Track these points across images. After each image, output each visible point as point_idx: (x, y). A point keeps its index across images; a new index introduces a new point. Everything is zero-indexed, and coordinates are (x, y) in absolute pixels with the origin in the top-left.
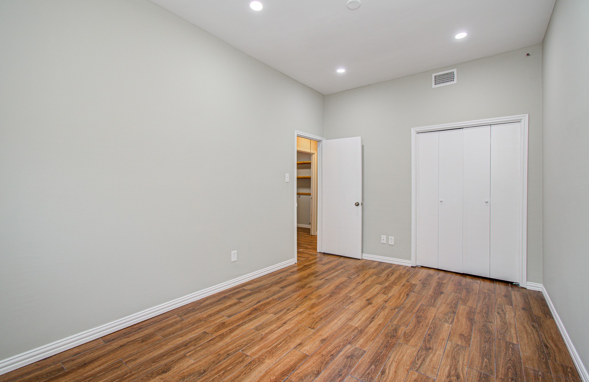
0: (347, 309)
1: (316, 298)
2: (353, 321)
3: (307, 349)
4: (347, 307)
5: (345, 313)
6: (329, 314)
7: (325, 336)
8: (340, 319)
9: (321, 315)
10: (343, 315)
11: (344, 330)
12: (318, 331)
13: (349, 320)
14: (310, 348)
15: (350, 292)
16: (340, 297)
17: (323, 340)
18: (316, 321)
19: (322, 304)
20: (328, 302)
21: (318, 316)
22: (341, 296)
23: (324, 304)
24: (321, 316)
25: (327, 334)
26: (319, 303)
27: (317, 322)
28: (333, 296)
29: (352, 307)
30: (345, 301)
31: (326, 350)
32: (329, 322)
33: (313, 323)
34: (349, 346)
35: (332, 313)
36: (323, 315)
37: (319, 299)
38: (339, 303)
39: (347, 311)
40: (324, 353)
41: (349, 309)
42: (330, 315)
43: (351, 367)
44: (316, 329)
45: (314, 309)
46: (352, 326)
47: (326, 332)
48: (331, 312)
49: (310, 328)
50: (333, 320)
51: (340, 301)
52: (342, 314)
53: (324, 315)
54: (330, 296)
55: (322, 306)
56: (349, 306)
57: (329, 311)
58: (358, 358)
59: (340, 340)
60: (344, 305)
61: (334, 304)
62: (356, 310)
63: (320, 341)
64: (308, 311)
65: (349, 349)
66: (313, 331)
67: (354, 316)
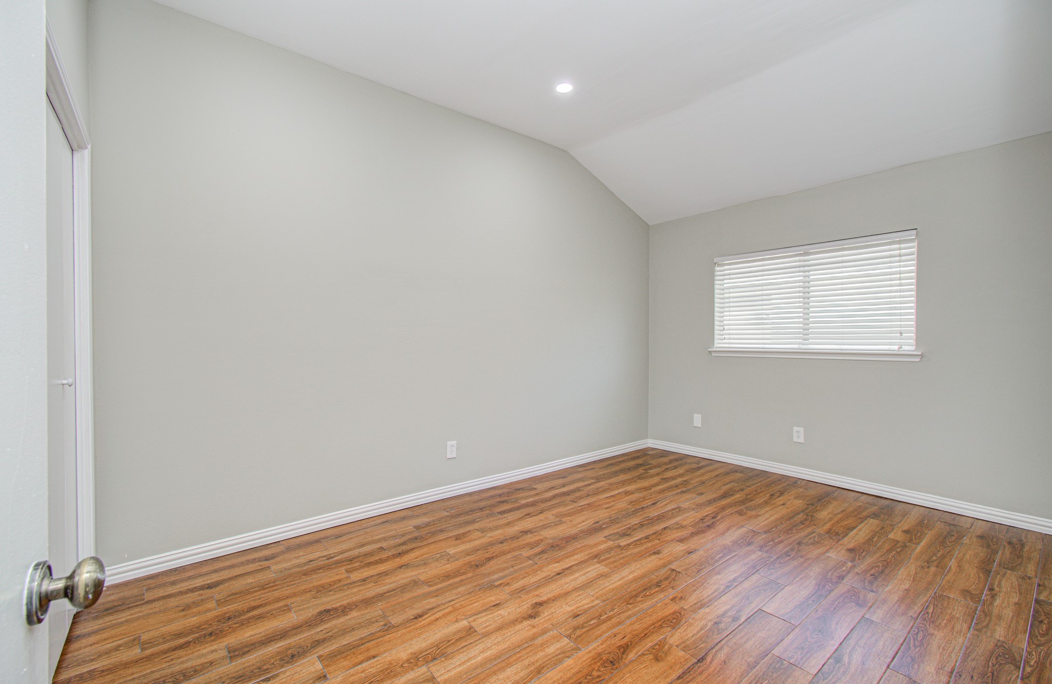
0: (597, 598)
1: (669, 649)
2: (599, 572)
3: (680, 548)
4: (596, 602)
5: (607, 589)
6: (641, 592)
7: (653, 557)
8: (621, 579)
9: (657, 592)
10: (612, 586)
11: (621, 561)
12: (664, 566)
13: (605, 576)
14: (676, 548)
15: (564, 654)
16: (600, 641)
17: (658, 553)
18: (667, 582)
19: (653, 624)
20: (636, 626)
21: (663, 590)
22: (594, 645)
23: (648, 621)
24: (657, 589)
25: (650, 559)
26: (661, 627)
27: (666, 579)
28: (619, 647)
29: (584, 602)
30: (592, 622)
31: (653, 544)
32: (642, 577)
33: (674, 579)
34: (622, 544)
35: (634, 593)
36: (655, 592)
37: (661, 644)
38: (610, 618)
39: (601, 592)
40: (657, 542)
41: (593, 598)
42: (640, 590)
43: (629, 528)
44: (667, 568)
45: (671, 611)
46: (605, 566)
47: (651, 562)
48: (636, 596)
49: (679, 572)
50: (635, 580)
51: (604, 625)
52: (613, 589)
53: (652, 592)
54: (625, 649)
55: (655, 617)
56: (590, 605)
57: (639, 599)
58: (617, 533)
59: (633, 551)
60: (600, 610)
61: (623, 616)
62: (580, 593)
63: (662, 553)
64: (686, 607)
65: (624, 542)
66: (673, 567)
67: (591, 582)
